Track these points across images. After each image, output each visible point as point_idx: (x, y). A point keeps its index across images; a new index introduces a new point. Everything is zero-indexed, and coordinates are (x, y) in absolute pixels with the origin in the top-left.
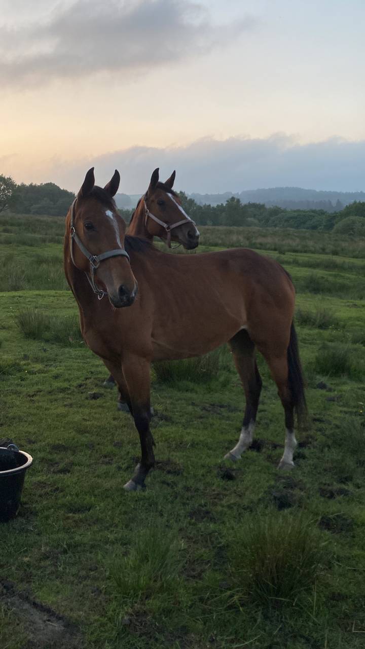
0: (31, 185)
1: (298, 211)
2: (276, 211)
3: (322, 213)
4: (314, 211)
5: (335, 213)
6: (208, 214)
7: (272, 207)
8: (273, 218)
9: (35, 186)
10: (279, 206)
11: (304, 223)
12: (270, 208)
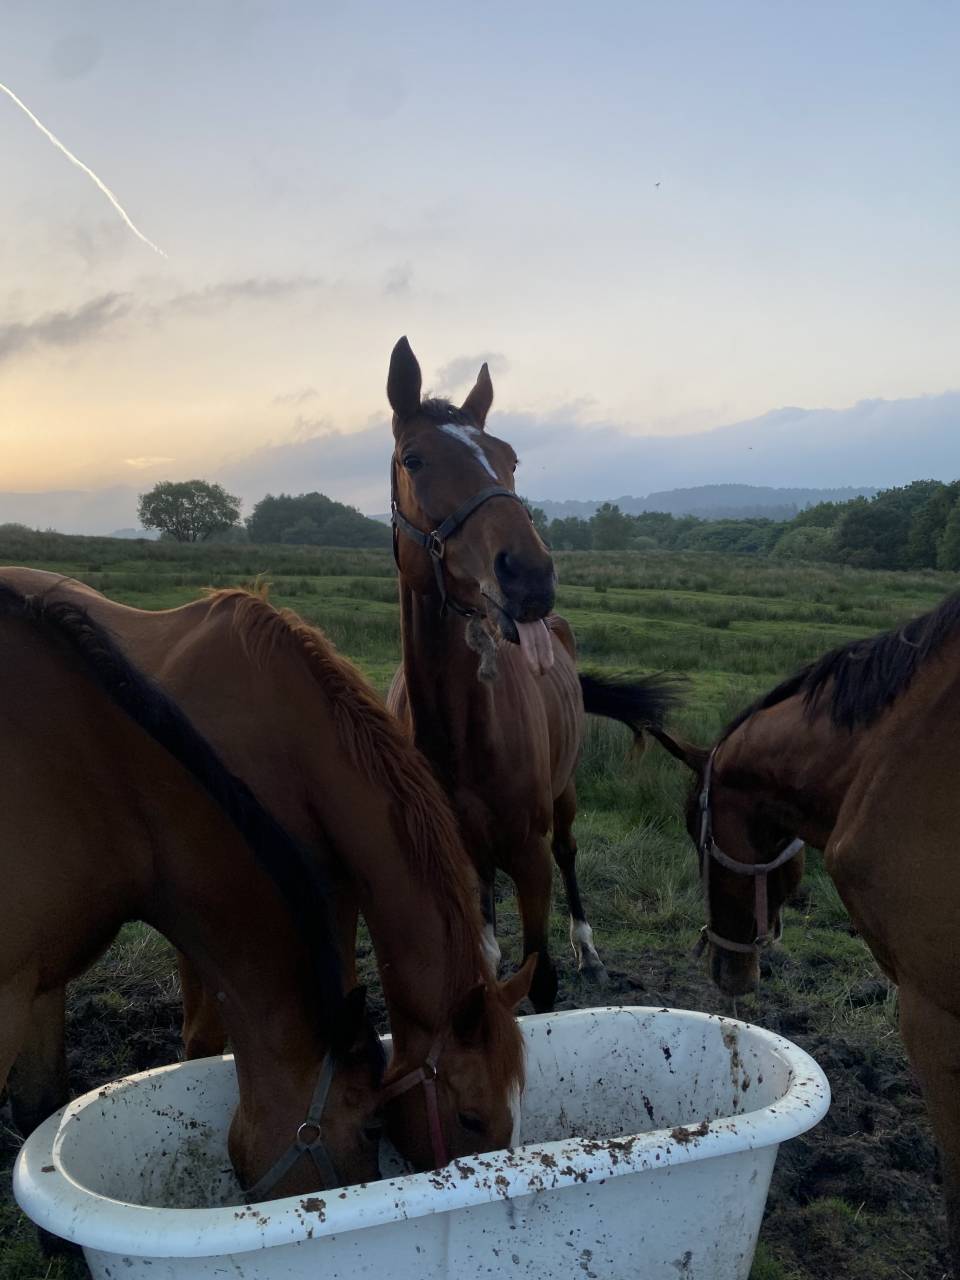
0: (282, 496)
1: (726, 522)
2: (688, 524)
3: (765, 523)
4: (749, 522)
5: (785, 523)
6: (572, 533)
7: (683, 518)
8: (681, 536)
9: (289, 498)
10: (695, 515)
11: (735, 541)
12: (680, 519)
